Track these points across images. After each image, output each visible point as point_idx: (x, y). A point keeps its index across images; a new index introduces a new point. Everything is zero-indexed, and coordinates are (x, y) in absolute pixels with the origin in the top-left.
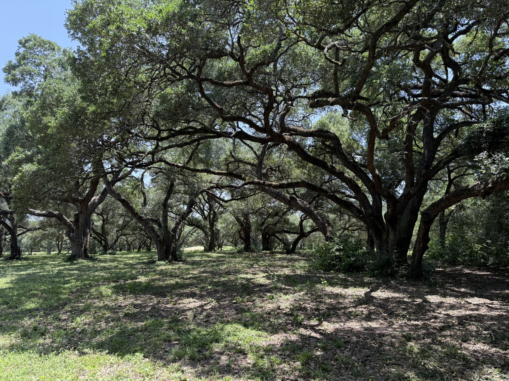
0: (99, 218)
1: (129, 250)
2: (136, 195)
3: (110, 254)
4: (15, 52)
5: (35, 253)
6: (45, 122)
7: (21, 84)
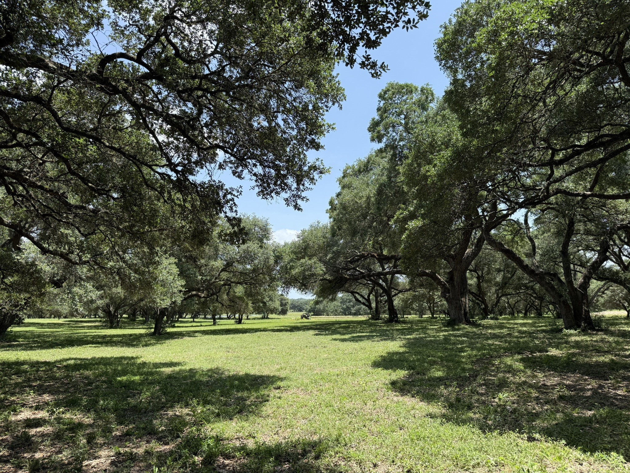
0: (472, 275)
1: (512, 314)
2: (517, 243)
3: (492, 319)
4: (377, 107)
5: (407, 316)
6: (423, 172)
7: (384, 140)
